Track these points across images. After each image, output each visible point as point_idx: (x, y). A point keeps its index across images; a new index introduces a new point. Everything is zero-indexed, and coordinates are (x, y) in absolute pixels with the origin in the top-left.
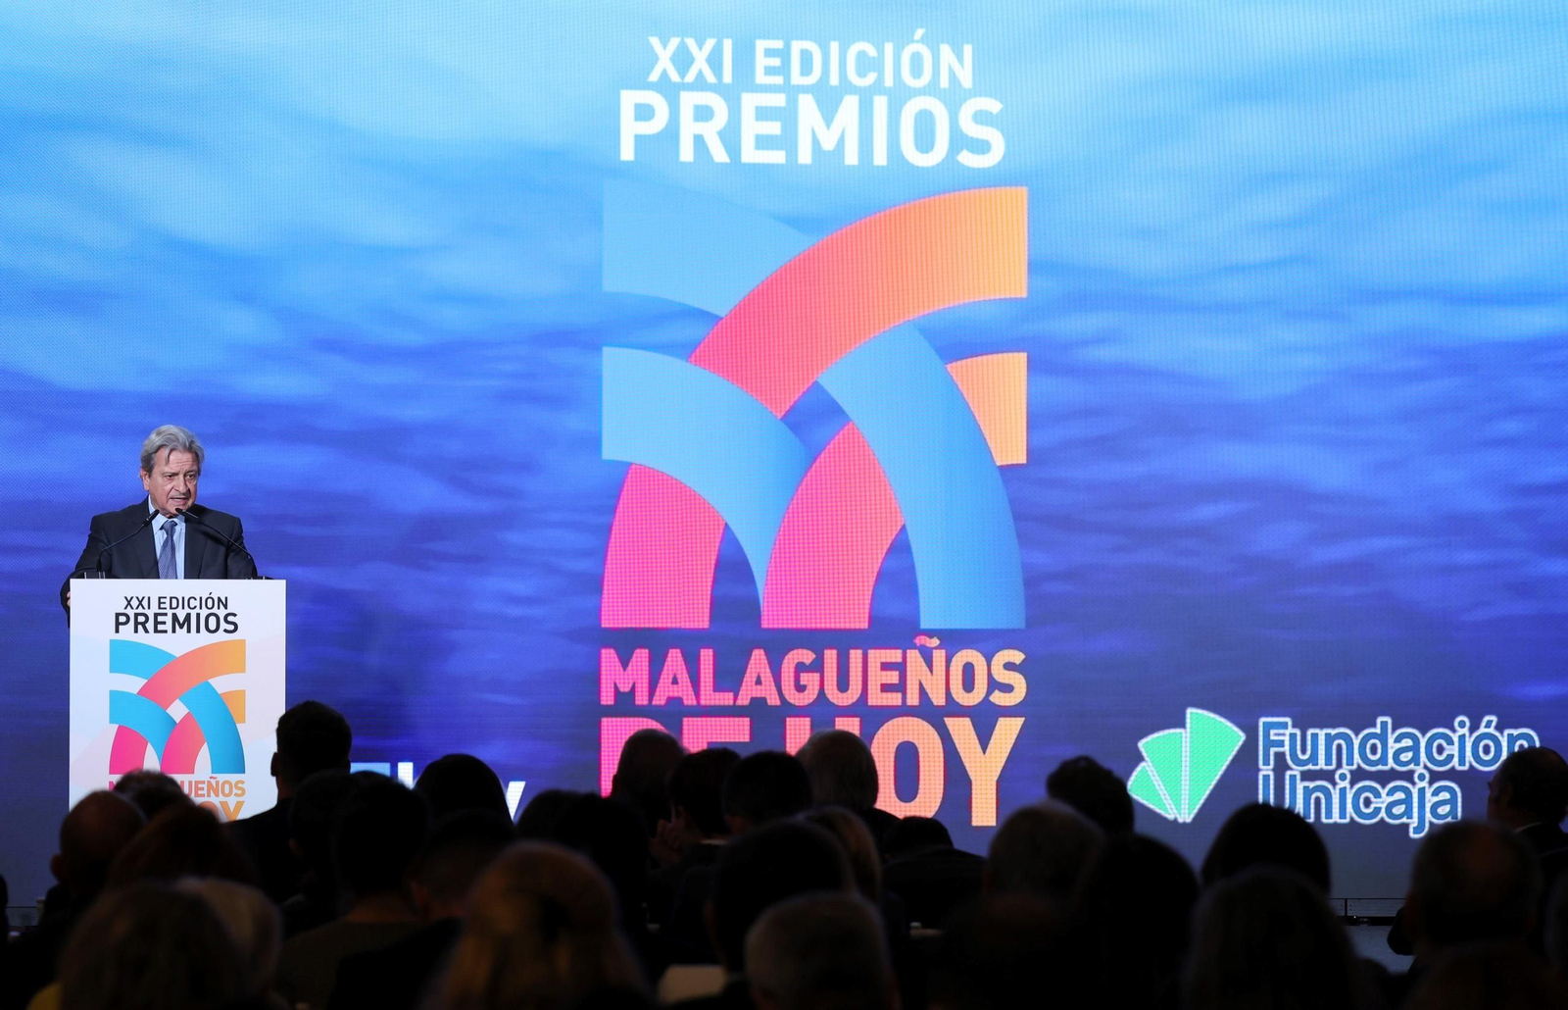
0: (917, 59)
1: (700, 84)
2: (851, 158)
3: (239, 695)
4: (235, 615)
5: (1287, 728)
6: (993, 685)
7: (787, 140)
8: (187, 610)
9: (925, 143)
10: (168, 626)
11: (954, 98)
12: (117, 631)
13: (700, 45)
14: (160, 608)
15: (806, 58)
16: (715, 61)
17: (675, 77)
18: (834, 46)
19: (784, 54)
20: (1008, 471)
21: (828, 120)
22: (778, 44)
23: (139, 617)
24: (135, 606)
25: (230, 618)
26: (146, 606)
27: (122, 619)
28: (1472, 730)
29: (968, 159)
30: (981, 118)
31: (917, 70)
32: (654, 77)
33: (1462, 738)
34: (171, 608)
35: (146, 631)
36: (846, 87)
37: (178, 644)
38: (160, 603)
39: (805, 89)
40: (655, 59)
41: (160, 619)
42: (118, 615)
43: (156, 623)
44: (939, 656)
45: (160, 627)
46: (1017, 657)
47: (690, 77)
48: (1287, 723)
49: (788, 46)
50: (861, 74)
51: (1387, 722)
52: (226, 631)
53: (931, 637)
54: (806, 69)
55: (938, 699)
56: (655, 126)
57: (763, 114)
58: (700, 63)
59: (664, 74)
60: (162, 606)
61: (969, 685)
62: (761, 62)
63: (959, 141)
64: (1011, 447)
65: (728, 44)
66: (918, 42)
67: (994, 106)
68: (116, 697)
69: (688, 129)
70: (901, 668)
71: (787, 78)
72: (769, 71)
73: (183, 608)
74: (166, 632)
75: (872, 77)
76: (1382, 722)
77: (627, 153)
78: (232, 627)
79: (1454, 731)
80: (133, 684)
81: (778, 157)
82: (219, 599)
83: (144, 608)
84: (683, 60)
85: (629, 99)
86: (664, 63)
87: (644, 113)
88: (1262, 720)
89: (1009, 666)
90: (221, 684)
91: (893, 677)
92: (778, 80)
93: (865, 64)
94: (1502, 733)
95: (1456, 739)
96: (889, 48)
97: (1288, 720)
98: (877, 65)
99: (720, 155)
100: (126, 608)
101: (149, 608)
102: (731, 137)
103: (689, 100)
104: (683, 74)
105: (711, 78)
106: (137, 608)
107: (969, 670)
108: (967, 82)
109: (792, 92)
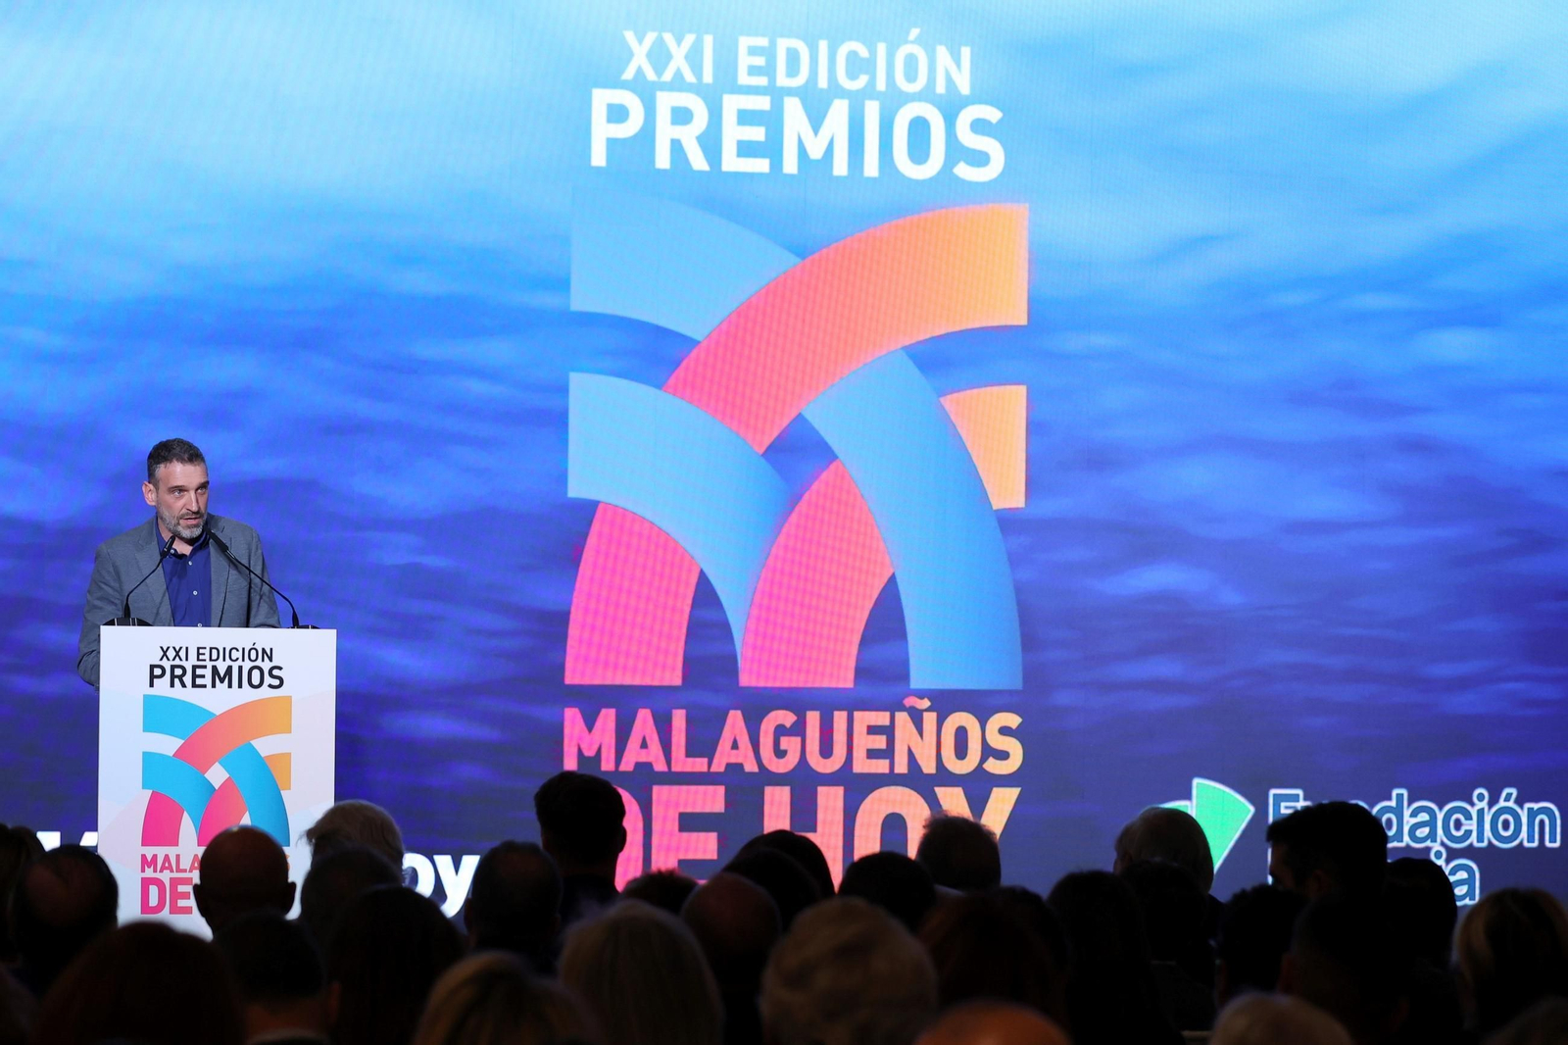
0: (911, 62)
1: (678, 84)
2: (840, 167)
3: (285, 760)
4: (280, 668)
5: (1298, 801)
6: (988, 751)
7: (771, 148)
8: (228, 662)
9: (919, 155)
10: (208, 680)
11: (950, 105)
12: (152, 685)
13: (679, 41)
14: (198, 660)
15: (793, 57)
16: (694, 58)
17: (651, 76)
18: (823, 45)
19: (770, 53)
21: (816, 126)
22: (763, 42)
23: (176, 670)
24: (171, 658)
25: (276, 672)
26: (183, 657)
27: (158, 671)
28: (1491, 804)
29: (964, 171)
30: (979, 126)
31: (911, 76)
32: (629, 74)
33: (1481, 812)
34: (211, 660)
35: (184, 685)
36: (836, 91)
37: (219, 698)
38: (199, 654)
39: (791, 92)
40: (631, 54)
41: (199, 672)
42: (152, 667)
43: (195, 676)
44: (930, 719)
45: (199, 681)
46: (1013, 720)
47: (668, 76)
48: (1298, 795)
49: (773, 44)
50: (852, 75)
51: (1402, 795)
52: (270, 686)
53: (922, 698)
54: (793, 69)
55: (929, 767)
56: (629, 127)
57: (745, 118)
58: (679, 61)
59: (639, 71)
60: (201, 657)
61: (961, 751)
62: (744, 61)
63: (956, 152)
64: (1008, 490)
65: (708, 40)
66: (912, 42)
67: (993, 115)
69: (665, 131)
70: (889, 731)
71: (772, 79)
72: (753, 71)
73: (224, 660)
74: (205, 686)
75: (862, 81)
76: (1397, 795)
77: (599, 158)
78: (276, 682)
79: (1472, 804)
81: (761, 165)
82: (264, 650)
83: (181, 660)
84: (659, 57)
85: (601, 99)
86: (640, 61)
87: (617, 114)
88: (1273, 792)
89: (1005, 731)
90: (265, 747)
91: (880, 742)
92: (763, 81)
93: (856, 66)
94: (1522, 807)
95: (1474, 812)
96: (882, 49)
97: (1300, 792)
98: (869, 67)
99: (698, 162)
100: (161, 659)
101: (187, 659)
102: (711, 143)
103: (665, 102)
104: (659, 72)
105: (690, 77)
106: (174, 659)
107: (961, 734)
108: (964, 88)
109: (777, 95)
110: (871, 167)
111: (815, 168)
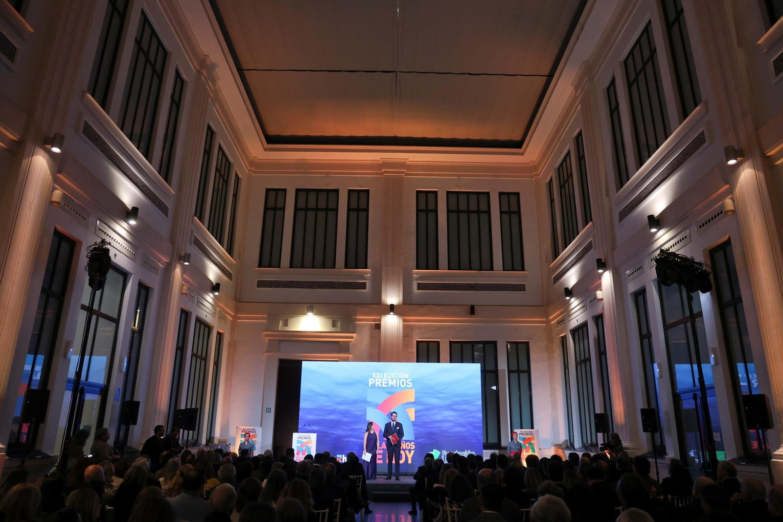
1: (378, 378)
2: (395, 386)
3: (311, 447)
4: (311, 438)
6: (411, 447)
7: (388, 384)
9: (403, 384)
11: (406, 379)
15: (390, 375)
16: (380, 375)
17: (375, 378)
19: (387, 375)
20: (412, 422)
27: (299, 438)
29: (408, 386)
30: (409, 381)
31: (402, 376)
32: (373, 378)
34: (304, 436)
36: (394, 378)
37: (304, 440)
39: (390, 379)
40: (373, 375)
41: (302, 438)
44: (405, 443)
46: (414, 443)
51: (457, 451)
54: (390, 376)
55: (404, 448)
56: (373, 383)
57: (385, 381)
61: (408, 446)
62: (385, 375)
63: (407, 384)
64: (413, 419)
66: (402, 373)
67: (411, 380)
68: (297, 447)
69: (377, 383)
73: (306, 437)
77: (370, 386)
80: (299, 445)
81: (386, 386)
82: (310, 436)
83: (301, 436)
84: (376, 375)
85: (370, 380)
86: (374, 376)
87: (372, 381)
88: (442, 451)
90: (309, 445)
97: (446, 452)
98: (398, 376)
99: (380, 386)
102: (381, 384)
103: (377, 380)
107: (408, 445)
108: (408, 377)
109: (388, 379)
110: (398, 386)
111: (392, 386)
